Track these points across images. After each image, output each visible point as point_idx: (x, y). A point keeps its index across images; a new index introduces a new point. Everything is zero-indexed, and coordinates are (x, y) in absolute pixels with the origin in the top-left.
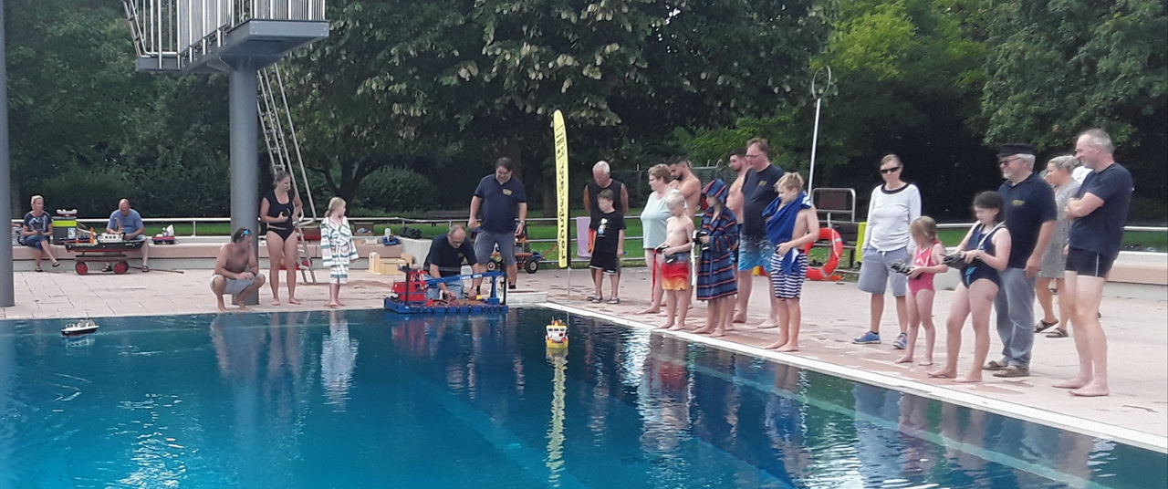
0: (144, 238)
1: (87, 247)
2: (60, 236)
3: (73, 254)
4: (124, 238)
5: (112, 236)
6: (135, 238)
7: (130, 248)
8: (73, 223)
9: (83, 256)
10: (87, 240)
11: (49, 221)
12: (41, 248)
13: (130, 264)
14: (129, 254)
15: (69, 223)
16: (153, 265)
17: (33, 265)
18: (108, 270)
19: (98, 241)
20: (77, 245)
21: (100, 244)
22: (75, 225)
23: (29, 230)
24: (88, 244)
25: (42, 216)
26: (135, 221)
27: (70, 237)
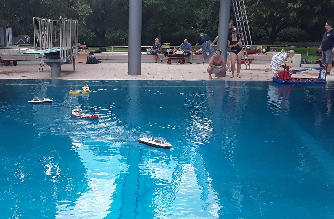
0: (191, 52)
1: (171, 55)
2: (164, 51)
3: (167, 57)
4: (184, 52)
5: (180, 51)
6: (188, 52)
7: (186, 56)
8: (169, 47)
9: (170, 58)
10: (172, 53)
11: (160, 47)
12: (157, 55)
13: (186, 61)
14: (185, 58)
15: (167, 47)
16: (194, 61)
17: (154, 61)
18: (178, 63)
19: (175, 53)
20: (168, 54)
21: (176, 54)
22: (169, 48)
23: (154, 50)
24: (172, 54)
25: (158, 45)
26: (189, 47)
27: (167, 52)
